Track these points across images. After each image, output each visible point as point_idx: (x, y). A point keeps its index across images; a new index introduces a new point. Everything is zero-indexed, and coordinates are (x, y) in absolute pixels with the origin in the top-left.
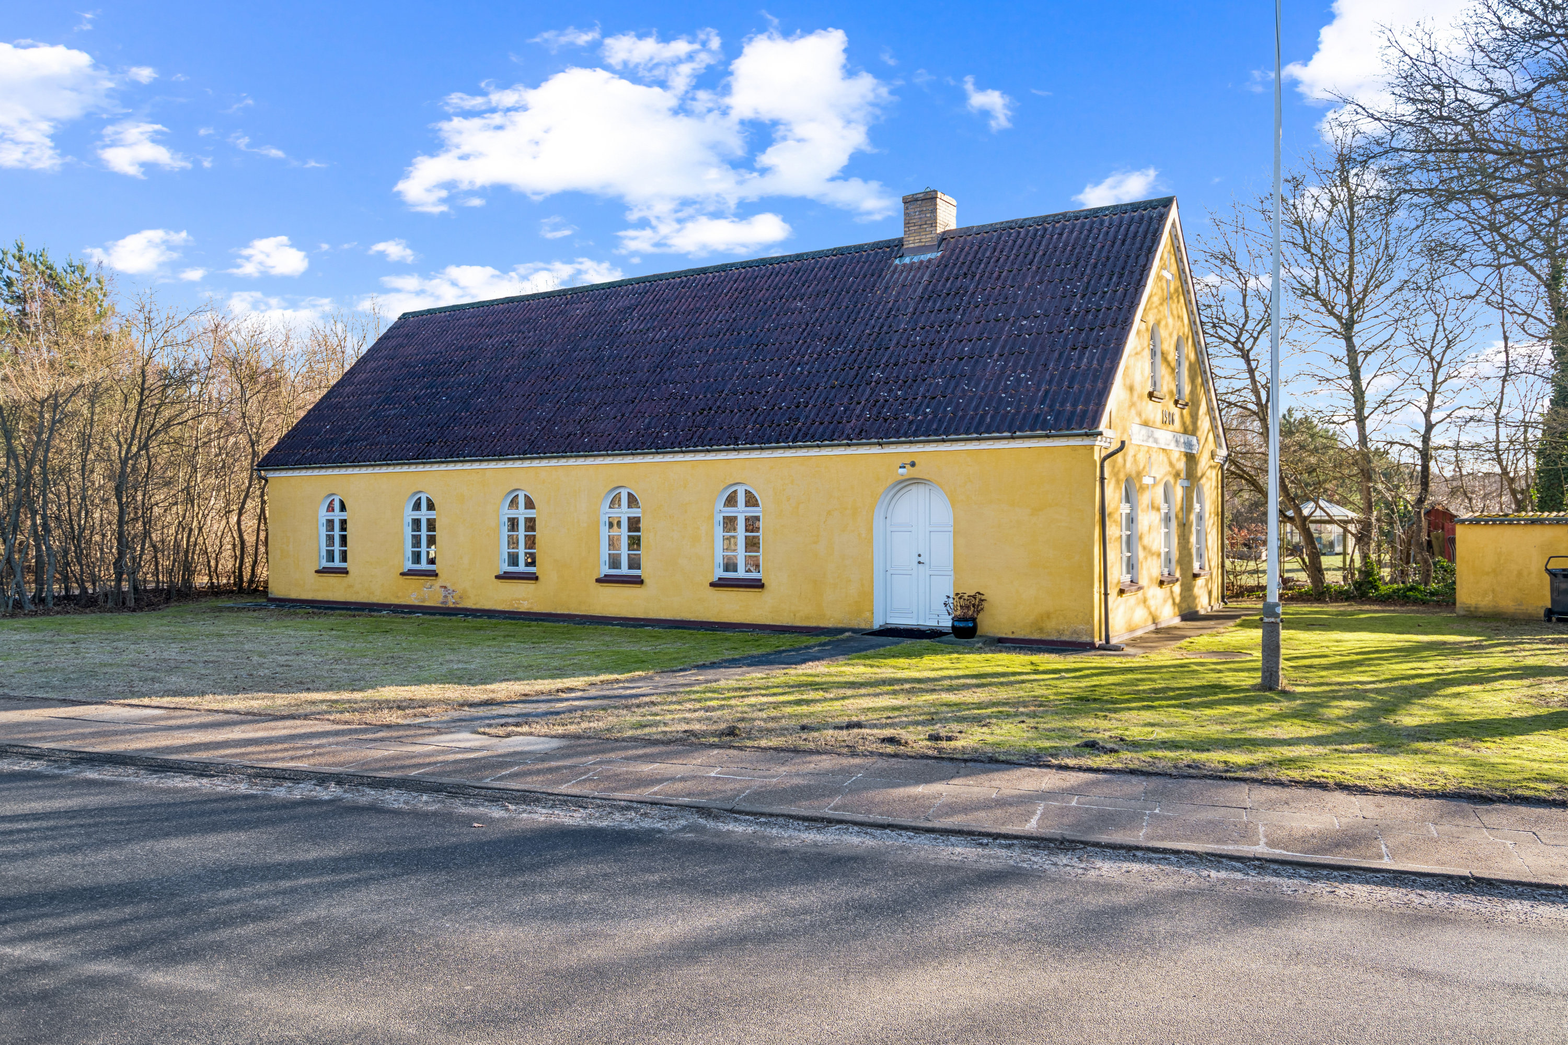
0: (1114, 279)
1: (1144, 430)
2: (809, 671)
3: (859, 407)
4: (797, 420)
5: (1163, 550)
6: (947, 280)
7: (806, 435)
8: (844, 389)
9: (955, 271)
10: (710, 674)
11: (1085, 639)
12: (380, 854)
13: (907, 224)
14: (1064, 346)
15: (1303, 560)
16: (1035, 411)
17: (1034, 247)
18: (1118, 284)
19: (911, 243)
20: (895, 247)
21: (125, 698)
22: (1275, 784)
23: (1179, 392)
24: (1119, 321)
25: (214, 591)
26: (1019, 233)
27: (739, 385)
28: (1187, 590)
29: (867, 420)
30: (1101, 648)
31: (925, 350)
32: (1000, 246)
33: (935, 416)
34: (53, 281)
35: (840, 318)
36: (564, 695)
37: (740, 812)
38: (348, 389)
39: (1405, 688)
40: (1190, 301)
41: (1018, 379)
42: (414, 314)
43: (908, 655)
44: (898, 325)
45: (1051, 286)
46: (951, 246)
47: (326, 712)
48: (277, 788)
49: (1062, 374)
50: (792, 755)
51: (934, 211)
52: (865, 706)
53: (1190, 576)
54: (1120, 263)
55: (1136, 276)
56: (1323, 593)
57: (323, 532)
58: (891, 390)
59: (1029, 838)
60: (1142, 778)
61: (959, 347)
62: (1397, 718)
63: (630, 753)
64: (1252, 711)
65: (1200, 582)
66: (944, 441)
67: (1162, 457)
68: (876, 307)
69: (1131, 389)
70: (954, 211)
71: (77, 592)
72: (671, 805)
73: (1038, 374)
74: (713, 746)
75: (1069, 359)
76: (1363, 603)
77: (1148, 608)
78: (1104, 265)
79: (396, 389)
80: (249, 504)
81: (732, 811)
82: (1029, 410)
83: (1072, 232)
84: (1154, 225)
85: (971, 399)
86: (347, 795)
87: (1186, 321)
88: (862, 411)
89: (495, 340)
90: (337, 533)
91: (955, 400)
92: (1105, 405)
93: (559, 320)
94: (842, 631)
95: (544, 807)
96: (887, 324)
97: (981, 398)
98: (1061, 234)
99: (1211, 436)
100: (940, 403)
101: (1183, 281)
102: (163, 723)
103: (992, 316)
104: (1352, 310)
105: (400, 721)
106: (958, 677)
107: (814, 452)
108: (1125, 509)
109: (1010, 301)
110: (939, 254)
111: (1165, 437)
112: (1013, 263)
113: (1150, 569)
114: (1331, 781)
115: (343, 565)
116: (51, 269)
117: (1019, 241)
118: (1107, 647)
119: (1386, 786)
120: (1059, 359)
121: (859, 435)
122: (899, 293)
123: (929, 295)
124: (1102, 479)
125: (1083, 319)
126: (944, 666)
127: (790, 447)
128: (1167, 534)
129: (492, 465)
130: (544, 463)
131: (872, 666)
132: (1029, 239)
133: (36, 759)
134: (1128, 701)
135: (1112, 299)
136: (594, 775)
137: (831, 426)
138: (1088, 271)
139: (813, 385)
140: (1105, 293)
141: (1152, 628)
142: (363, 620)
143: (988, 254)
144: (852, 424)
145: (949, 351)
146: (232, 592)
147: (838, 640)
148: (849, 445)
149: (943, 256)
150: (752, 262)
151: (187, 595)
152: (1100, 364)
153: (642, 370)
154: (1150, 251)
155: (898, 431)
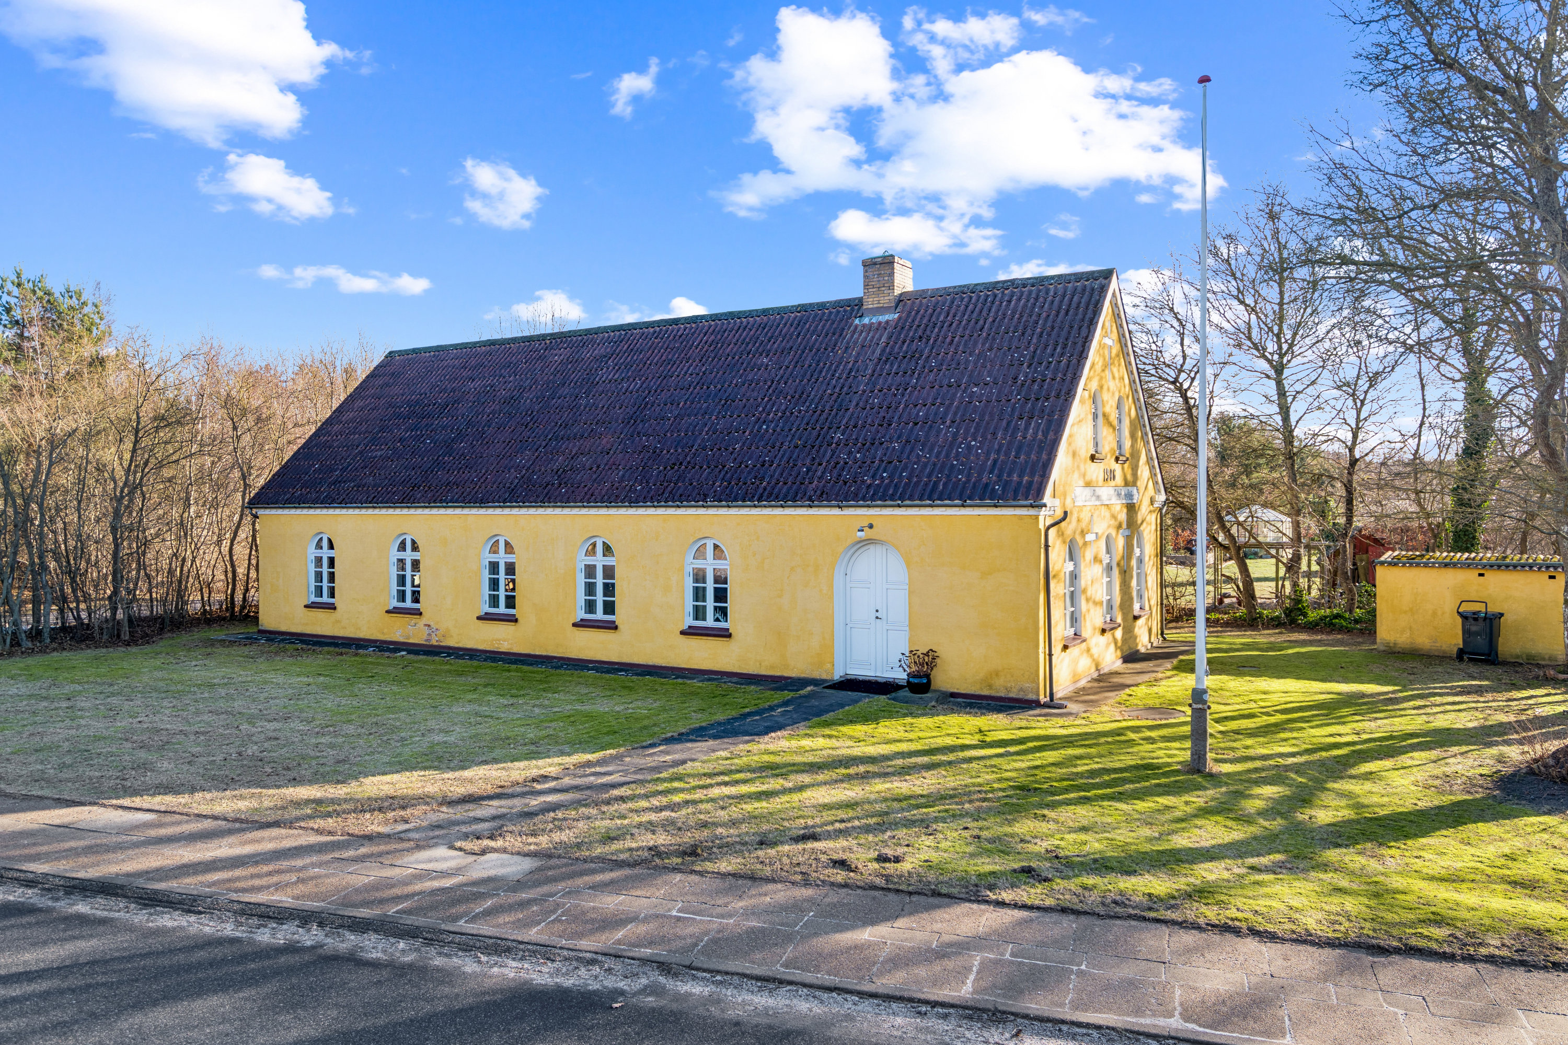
0: (1058, 350)
1: (1088, 491)
2: (771, 747)
3: (821, 468)
4: (762, 479)
5: (1106, 598)
6: (904, 342)
7: (770, 494)
8: (807, 449)
9: (911, 334)
10: (677, 752)
11: (1031, 696)
12: (357, 1032)
13: (866, 286)
14: (1012, 415)
15: (1238, 587)
16: (984, 480)
17: (984, 313)
18: (1062, 355)
19: (869, 304)
20: (855, 307)
21: (118, 798)
22: (1194, 928)
23: (1120, 447)
24: (1063, 393)
25: (207, 619)
26: (971, 298)
27: (708, 440)
28: (1129, 632)
29: (828, 482)
30: (1046, 706)
31: (882, 414)
32: (953, 311)
33: (892, 481)
34: (50, 305)
35: (803, 377)
36: (539, 787)
37: (698, 969)
38: (337, 428)
39: (1322, 763)
40: (1130, 363)
41: (969, 447)
42: (400, 352)
43: (866, 719)
44: (857, 387)
45: (1000, 354)
46: (907, 308)
47: (310, 817)
48: (262, 930)
49: (1010, 443)
50: (750, 883)
51: (892, 274)
52: (822, 800)
53: (1131, 617)
54: (1064, 334)
55: (1079, 347)
56: (1256, 619)
57: (312, 569)
58: (850, 453)
59: (965, 1008)
60: (1072, 917)
61: (915, 411)
62: (1313, 813)
63: (599, 878)
64: (1179, 803)
65: (1140, 622)
66: (899, 506)
67: (1105, 512)
68: (837, 367)
69: (1074, 454)
70: (910, 273)
71: (73, 623)
72: (633, 959)
73: (987, 443)
74: (675, 869)
75: (1016, 429)
76: (1292, 631)
77: (1092, 656)
78: (1049, 335)
79: (382, 430)
80: (242, 535)
81: (690, 967)
82: (979, 479)
83: (1019, 299)
84: (1096, 296)
85: (925, 465)
86: (329, 940)
87: (1127, 381)
88: (823, 473)
89: (477, 383)
90: (325, 570)
91: (910, 466)
92: (1049, 478)
93: (539, 366)
94: (803, 682)
95: (514, 959)
96: (847, 385)
97: (935, 464)
98: (1009, 301)
99: (1151, 483)
100: (896, 467)
101: (1123, 345)
102: (153, 833)
103: (945, 382)
104: (1281, 356)
105: (381, 829)
106: (911, 754)
107: (778, 511)
108: (1070, 566)
109: (962, 367)
110: (896, 316)
111: (1107, 493)
112: (965, 329)
113: (1094, 618)
114: (1244, 925)
115: (331, 600)
116: (49, 294)
117: (971, 307)
118: (1052, 705)
119: (1293, 932)
120: (1006, 429)
121: (820, 498)
122: (858, 354)
123: (887, 358)
124: (1047, 546)
125: (1030, 388)
126: (897, 736)
127: (755, 506)
128: (1109, 584)
129: (474, 511)
130: (524, 511)
131: (830, 737)
132: (980, 305)
133: (31, 887)
134: (1066, 790)
135: (1056, 370)
136: (563, 914)
137: (795, 487)
138: (1034, 340)
139: (778, 444)
140: (1050, 363)
141: (1095, 675)
142: (349, 659)
143: (941, 318)
144: (813, 485)
145: (905, 415)
146: (224, 619)
147: (801, 697)
148: (811, 507)
149: (900, 318)
150: (722, 314)
151: (181, 623)
152: (1045, 434)
153: (617, 421)
154: (1092, 323)
155: (857, 495)
